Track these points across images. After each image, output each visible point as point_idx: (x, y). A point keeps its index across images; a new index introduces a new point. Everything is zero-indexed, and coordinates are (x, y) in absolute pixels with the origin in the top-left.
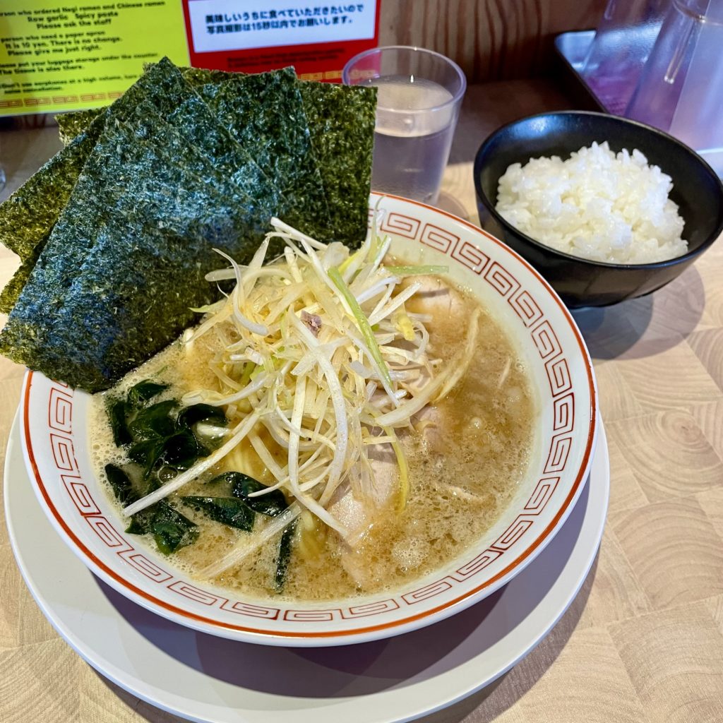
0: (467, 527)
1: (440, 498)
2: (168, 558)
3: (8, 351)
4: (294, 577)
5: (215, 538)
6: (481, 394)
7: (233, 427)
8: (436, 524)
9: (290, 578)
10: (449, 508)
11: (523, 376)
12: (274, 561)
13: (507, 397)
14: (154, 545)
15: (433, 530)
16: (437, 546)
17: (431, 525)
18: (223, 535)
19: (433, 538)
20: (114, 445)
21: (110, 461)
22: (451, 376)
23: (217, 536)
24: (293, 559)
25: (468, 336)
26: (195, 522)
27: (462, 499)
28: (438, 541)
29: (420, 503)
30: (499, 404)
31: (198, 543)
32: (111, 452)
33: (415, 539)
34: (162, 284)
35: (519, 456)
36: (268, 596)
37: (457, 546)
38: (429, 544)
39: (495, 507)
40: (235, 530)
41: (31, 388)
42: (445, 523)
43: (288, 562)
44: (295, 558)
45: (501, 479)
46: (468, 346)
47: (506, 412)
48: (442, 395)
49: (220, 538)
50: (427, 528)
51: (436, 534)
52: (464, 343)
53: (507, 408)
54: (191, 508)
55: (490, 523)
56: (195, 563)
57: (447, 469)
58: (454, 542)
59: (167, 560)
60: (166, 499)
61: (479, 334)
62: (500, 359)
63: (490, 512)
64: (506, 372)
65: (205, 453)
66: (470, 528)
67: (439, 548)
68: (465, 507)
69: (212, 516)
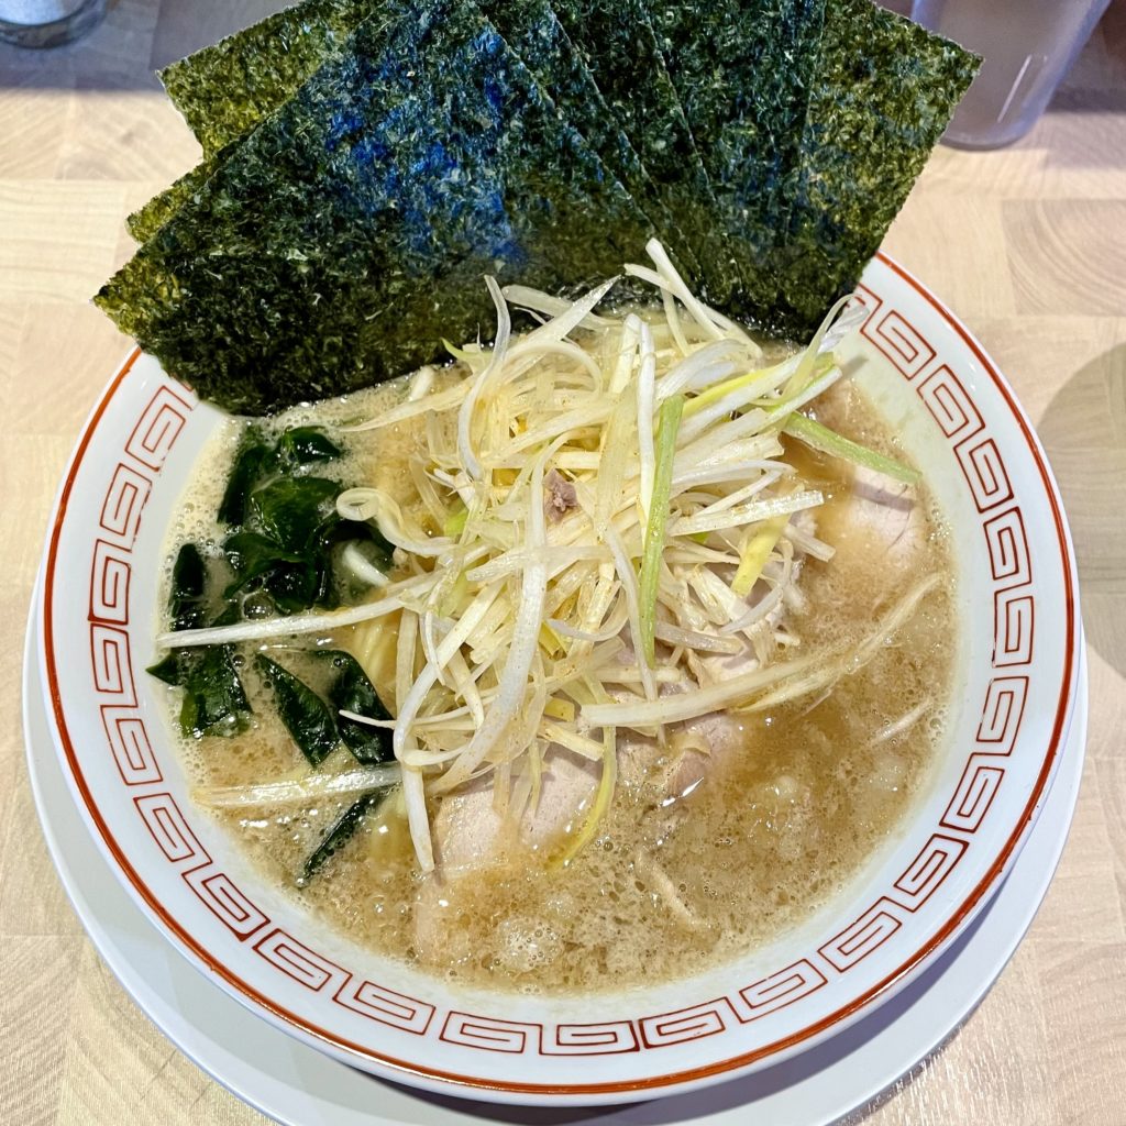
0: (640, 955)
1: (632, 880)
2: (184, 741)
3: (116, 308)
4: (334, 876)
5: (266, 745)
6: (830, 737)
7: (395, 580)
8: (596, 920)
9: (329, 873)
10: (635, 906)
11: (928, 747)
12: (322, 833)
13: (872, 768)
14: (178, 709)
15: (584, 927)
16: (572, 958)
17: (588, 917)
18: (278, 751)
19: (574, 941)
20: (215, 516)
21: (196, 540)
22: (800, 679)
23: (270, 744)
24: (351, 846)
25: (885, 618)
26: (252, 704)
27: (664, 905)
28: (582, 950)
29: (595, 871)
30: (848, 773)
31: (238, 741)
32: (206, 526)
33: (546, 925)
34: (415, 280)
35: (815, 888)
36: (281, 883)
37: (604, 977)
38: (562, 947)
39: (710, 951)
40: (298, 751)
41: (128, 376)
42: (611, 927)
43: (341, 846)
44: (356, 846)
45: (753, 909)
46: (871, 635)
47: (851, 795)
48: (758, 705)
49: (272, 750)
50: (578, 918)
51: (585, 937)
52: (868, 627)
53: (856, 789)
54: (261, 678)
55: (681, 971)
56: (215, 770)
57: (679, 839)
58: (603, 968)
59: (181, 742)
60: (234, 645)
61: (906, 625)
62: (911, 692)
63: (693, 955)
64: (905, 722)
65: (330, 603)
66: (644, 958)
67: (574, 963)
68: (661, 921)
69: (280, 709)
